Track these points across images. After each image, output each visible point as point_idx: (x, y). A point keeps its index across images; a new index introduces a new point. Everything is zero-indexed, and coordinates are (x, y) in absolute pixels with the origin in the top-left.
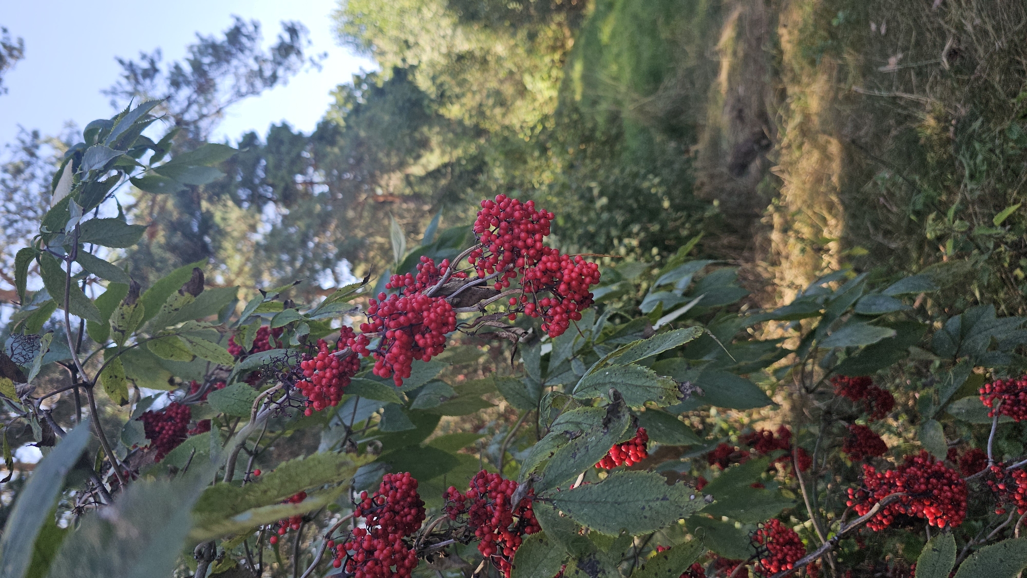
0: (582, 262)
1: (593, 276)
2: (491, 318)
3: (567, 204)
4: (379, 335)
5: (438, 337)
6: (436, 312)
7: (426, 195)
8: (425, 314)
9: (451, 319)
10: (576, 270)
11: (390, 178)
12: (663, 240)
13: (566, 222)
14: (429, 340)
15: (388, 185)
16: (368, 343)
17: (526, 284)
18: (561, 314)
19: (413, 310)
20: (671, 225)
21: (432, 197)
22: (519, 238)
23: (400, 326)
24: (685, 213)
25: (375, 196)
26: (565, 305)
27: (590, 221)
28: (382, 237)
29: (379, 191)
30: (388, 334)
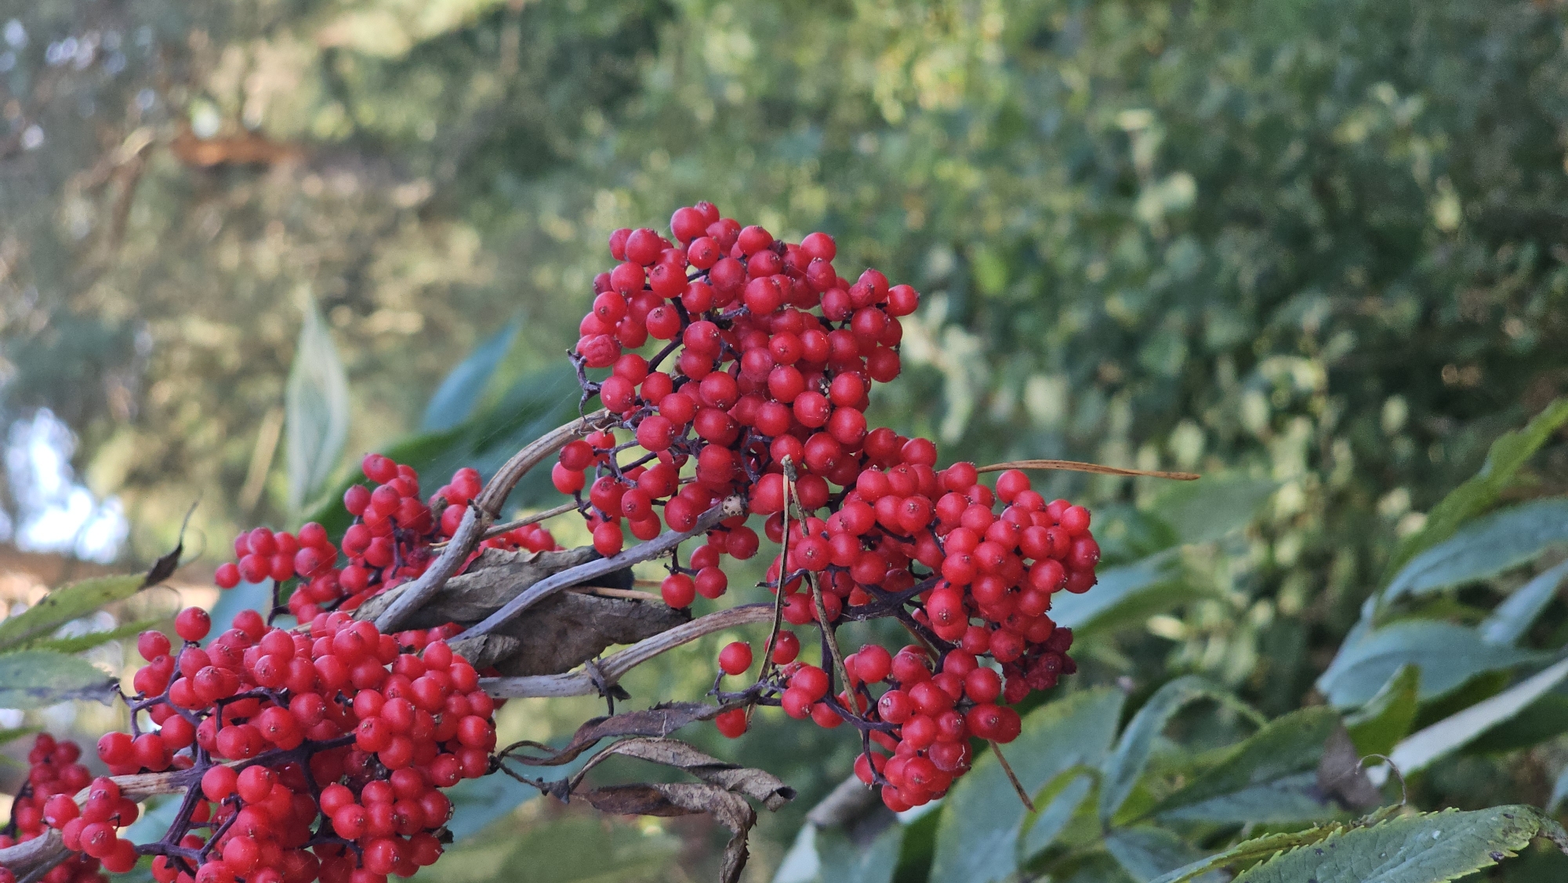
0: (1026, 499)
1: (1066, 561)
2: (645, 726)
3: (1019, 200)
4: (174, 785)
5: (416, 800)
6: (409, 695)
7: (408, 141)
8: (365, 701)
9: (470, 725)
10: (999, 531)
11: (251, 65)
12: (1435, 368)
13: (1014, 278)
14: (377, 812)
15: (242, 96)
16: (129, 816)
17: (790, 587)
18: (934, 716)
19: (314, 683)
20: (1466, 303)
21: (436, 151)
22: (764, 392)
23: (259, 751)
24: (1528, 253)
25: (189, 142)
26: (955, 678)
27: (1120, 278)
28: (213, 318)
29: (206, 121)
30: (212, 781)
